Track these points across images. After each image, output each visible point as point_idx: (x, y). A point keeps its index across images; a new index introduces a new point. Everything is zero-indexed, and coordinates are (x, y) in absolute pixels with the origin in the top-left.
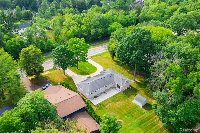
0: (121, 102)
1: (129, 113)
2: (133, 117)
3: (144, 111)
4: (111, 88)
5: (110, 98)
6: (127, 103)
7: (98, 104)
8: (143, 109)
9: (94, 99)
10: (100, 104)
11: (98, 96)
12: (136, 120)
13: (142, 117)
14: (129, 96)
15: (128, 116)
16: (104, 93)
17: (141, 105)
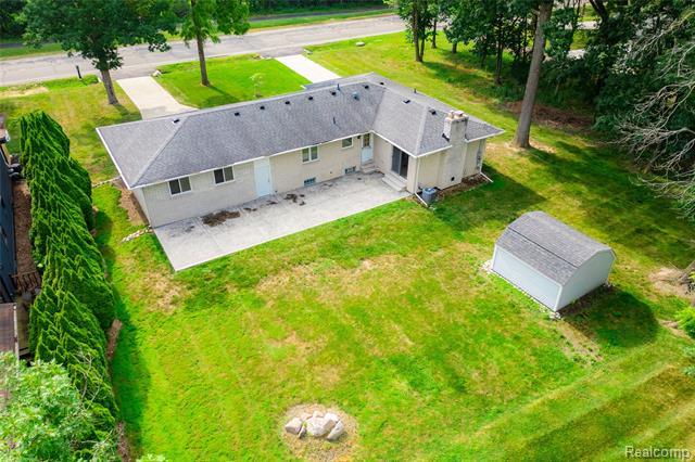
0: (389, 262)
1: (435, 354)
2: (461, 389)
3: (577, 344)
4: (350, 172)
5: (317, 232)
6: (439, 276)
7: (204, 266)
8: (564, 329)
9: (200, 228)
10: (222, 266)
11: (236, 215)
12: (482, 434)
13: (552, 404)
14: (461, 227)
15: (416, 385)
16: (293, 197)
17: (549, 294)
